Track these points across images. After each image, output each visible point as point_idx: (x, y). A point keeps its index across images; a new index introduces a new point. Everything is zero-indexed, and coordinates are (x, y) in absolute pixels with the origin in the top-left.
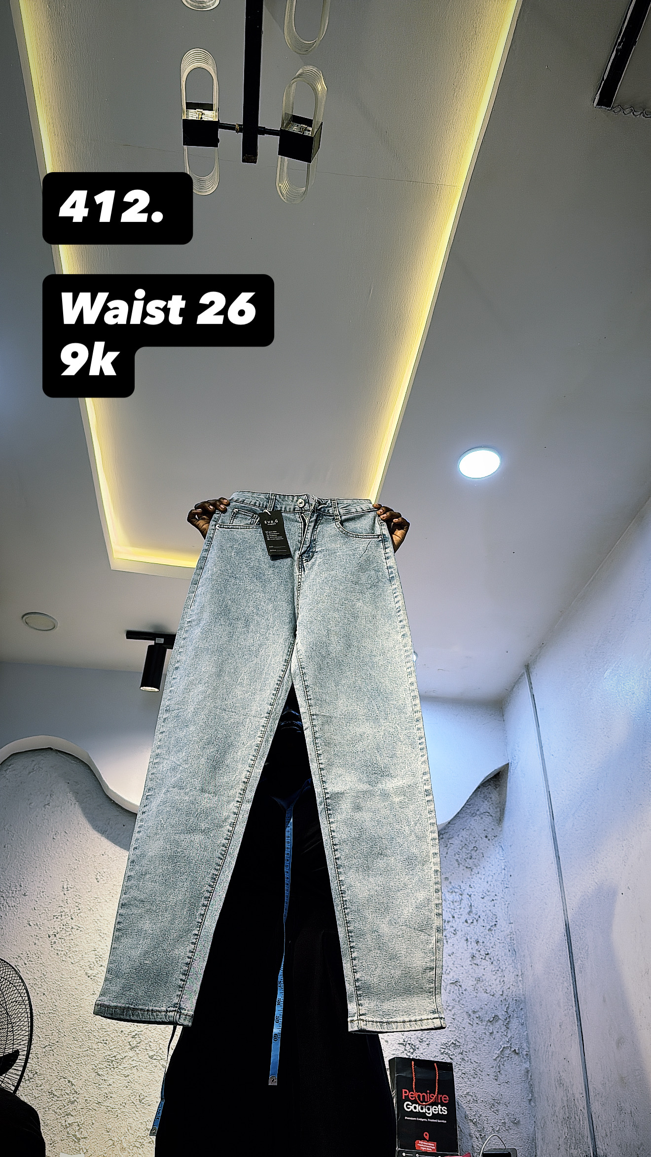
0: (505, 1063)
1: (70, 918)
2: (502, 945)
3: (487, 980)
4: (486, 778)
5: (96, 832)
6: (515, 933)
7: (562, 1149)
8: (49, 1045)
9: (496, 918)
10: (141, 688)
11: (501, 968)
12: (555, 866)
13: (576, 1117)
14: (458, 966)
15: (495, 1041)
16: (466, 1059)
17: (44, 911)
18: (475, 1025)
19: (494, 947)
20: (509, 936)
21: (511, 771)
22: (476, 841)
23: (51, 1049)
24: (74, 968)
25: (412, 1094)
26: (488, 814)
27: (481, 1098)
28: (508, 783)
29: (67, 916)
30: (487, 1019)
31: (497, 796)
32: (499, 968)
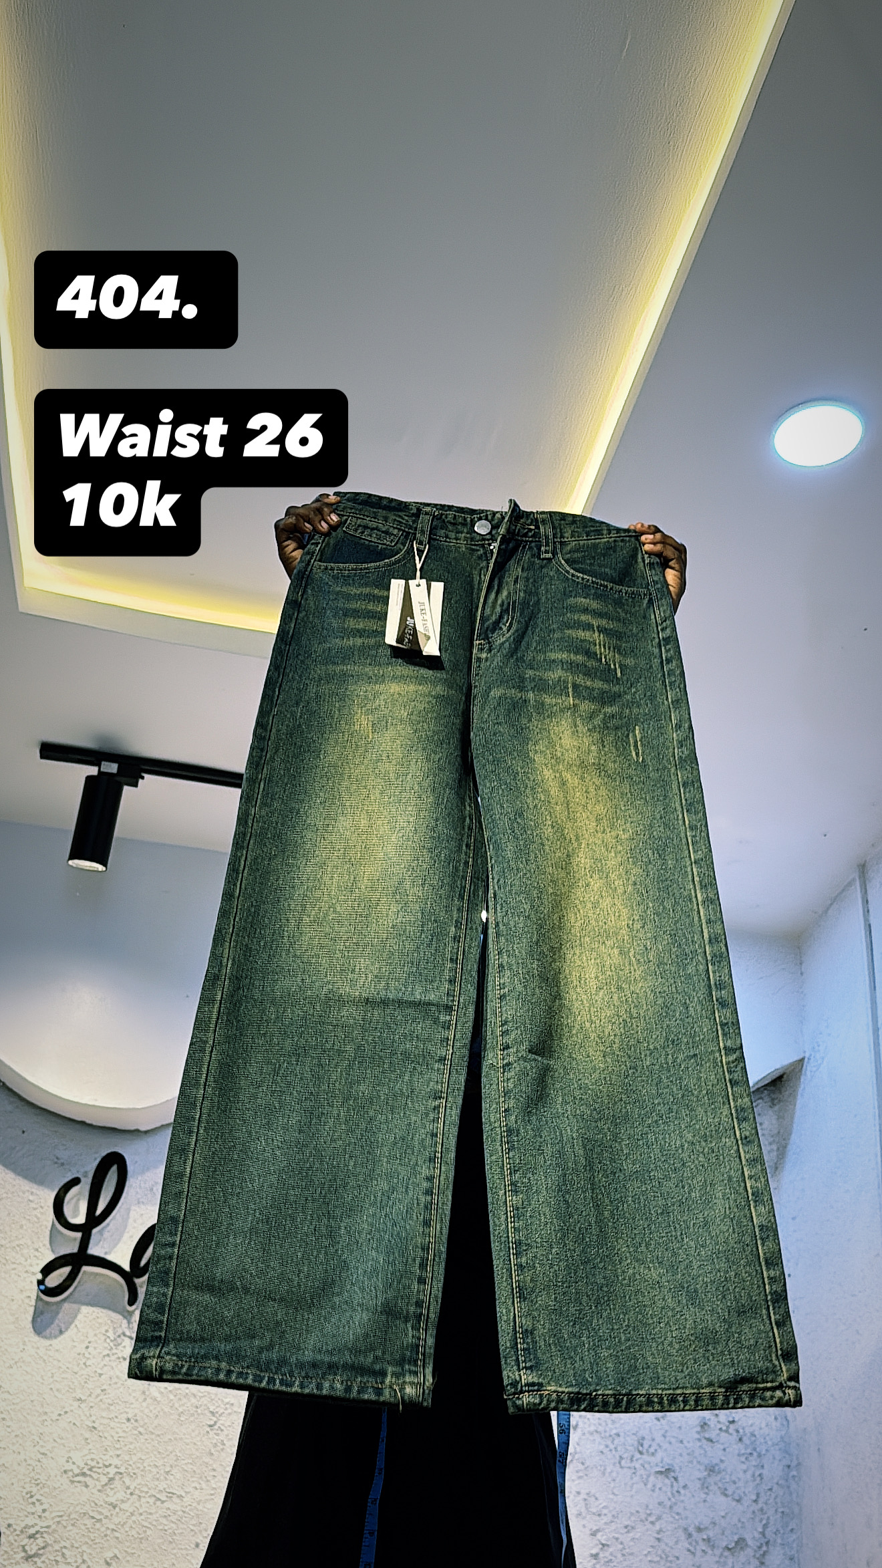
3: (729, 1470)
10: (71, 862)
11: (758, 1449)
14: (673, 1440)
18: (699, 1553)
21: (808, 1073)
28: (799, 1097)
30: (724, 1544)
31: (774, 1122)
32: (755, 1449)
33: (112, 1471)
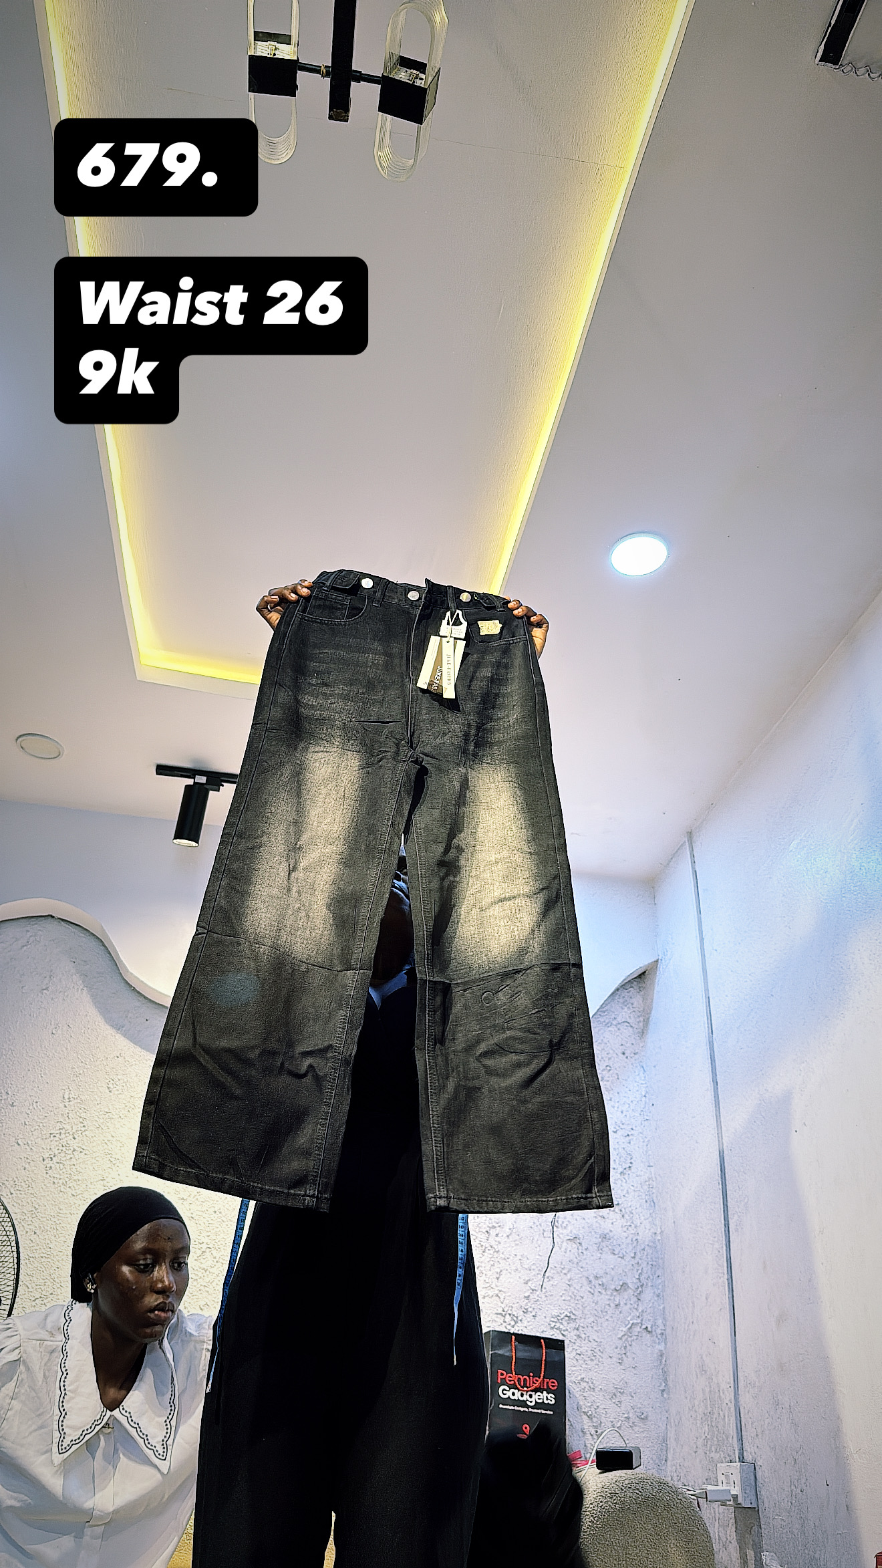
0: (633, 1343)
1: (71, 1137)
2: (636, 1194)
3: (615, 1238)
4: (627, 978)
5: (109, 1027)
6: (654, 1179)
7: (700, 1451)
8: (41, 1297)
9: (631, 1158)
10: (175, 841)
12: (710, 1095)
13: (720, 1412)
14: (578, 1218)
15: (622, 1315)
16: (583, 1336)
17: (37, 1127)
18: (596, 1294)
19: (626, 1195)
20: (647, 1183)
21: (661, 967)
22: (609, 1059)
23: (43, 1302)
24: (76, 1201)
25: (510, 1377)
26: (628, 1025)
27: (599, 1385)
28: (656, 983)
29: (67, 1135)
30: (613, 1287)
31: (641, 1002)
32: (632, 1223)
33: (204, 1246)
